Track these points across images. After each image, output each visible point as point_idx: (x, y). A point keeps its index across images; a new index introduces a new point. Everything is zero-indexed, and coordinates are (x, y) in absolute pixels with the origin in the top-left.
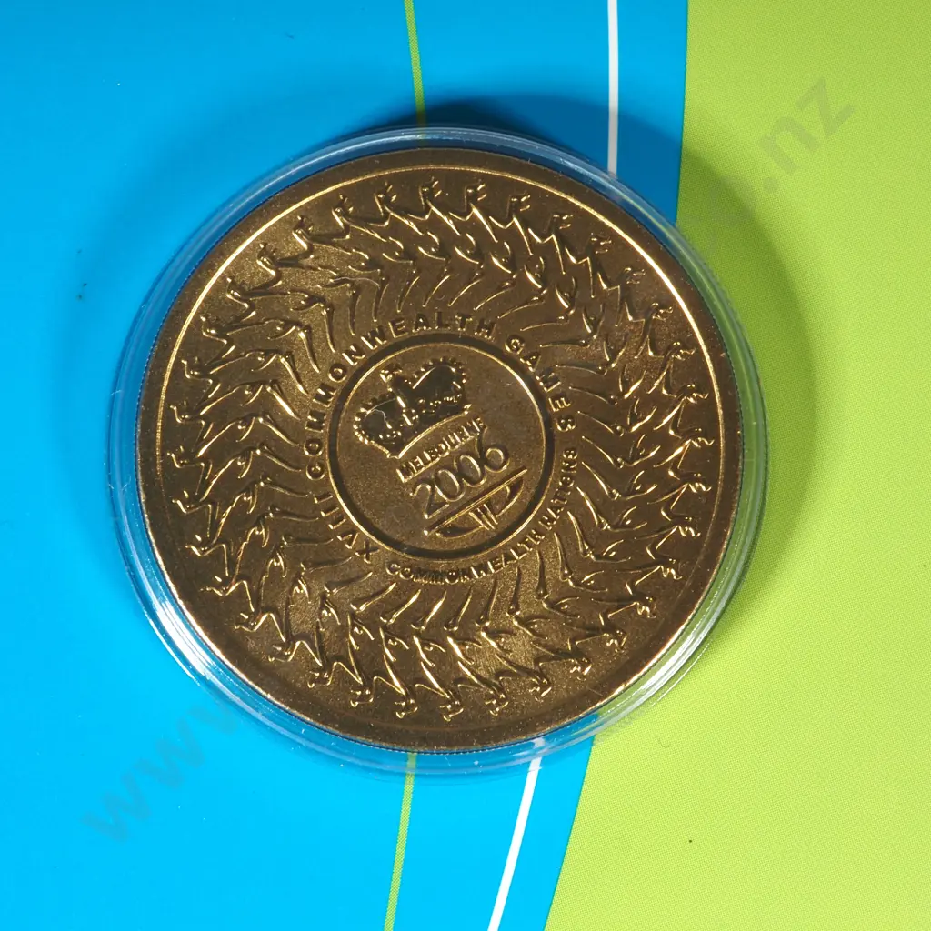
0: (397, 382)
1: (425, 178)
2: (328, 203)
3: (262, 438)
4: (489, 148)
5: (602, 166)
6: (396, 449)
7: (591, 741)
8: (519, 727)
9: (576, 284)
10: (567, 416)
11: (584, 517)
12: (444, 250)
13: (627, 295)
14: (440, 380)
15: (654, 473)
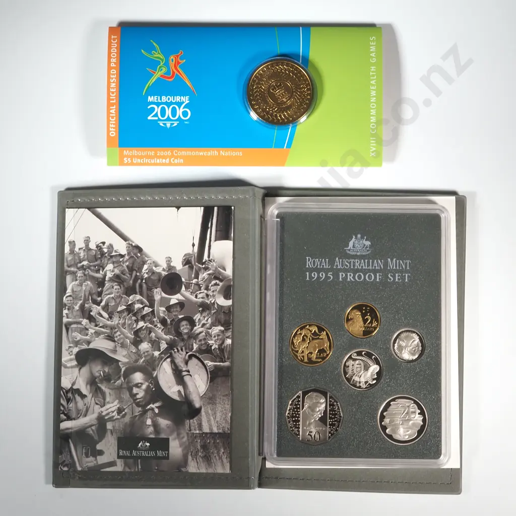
0: (276, 85)
1: (279, 62)
2: (268, 65)
3: (260, 90)
4: (287, 59)
5: (299, 61)
6: (275, 92)
7: (296, 126)
8: (289, 122)
9: (296, 75)
10: (294, 89)
11: (297, 97)
12: (281, 70)
13: (301, 76)
14: (280, 85)
15: (304, 96)
